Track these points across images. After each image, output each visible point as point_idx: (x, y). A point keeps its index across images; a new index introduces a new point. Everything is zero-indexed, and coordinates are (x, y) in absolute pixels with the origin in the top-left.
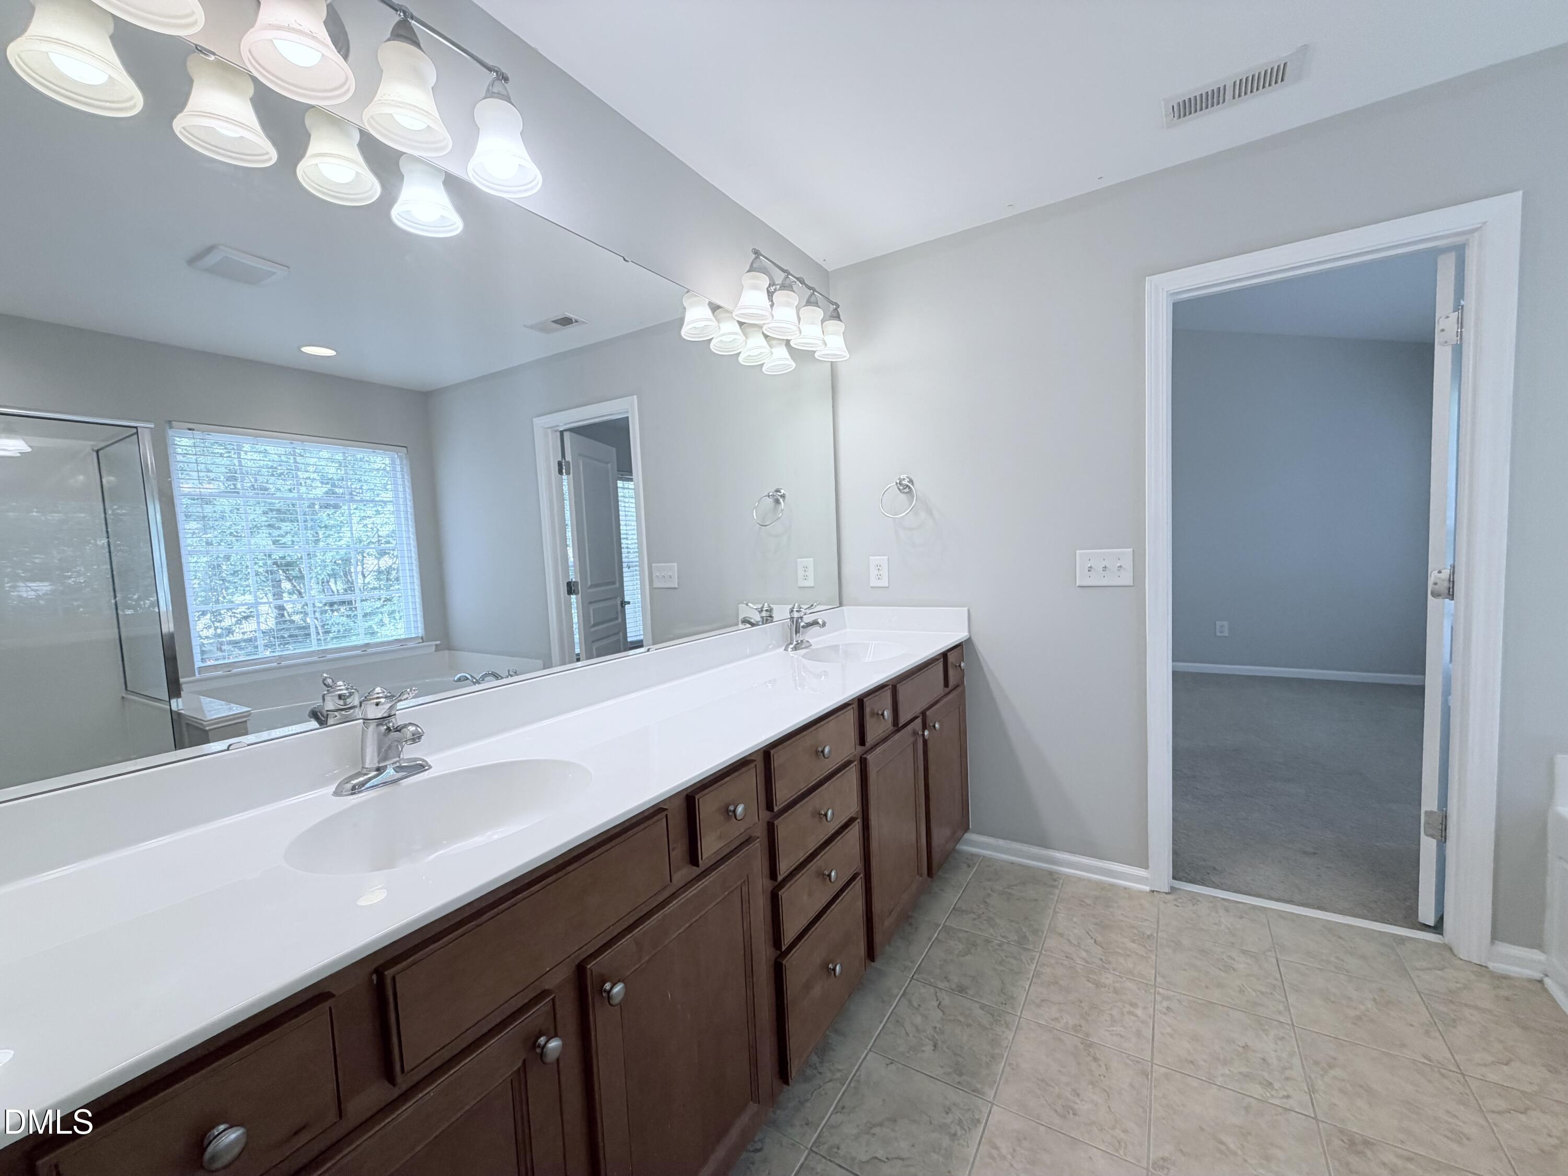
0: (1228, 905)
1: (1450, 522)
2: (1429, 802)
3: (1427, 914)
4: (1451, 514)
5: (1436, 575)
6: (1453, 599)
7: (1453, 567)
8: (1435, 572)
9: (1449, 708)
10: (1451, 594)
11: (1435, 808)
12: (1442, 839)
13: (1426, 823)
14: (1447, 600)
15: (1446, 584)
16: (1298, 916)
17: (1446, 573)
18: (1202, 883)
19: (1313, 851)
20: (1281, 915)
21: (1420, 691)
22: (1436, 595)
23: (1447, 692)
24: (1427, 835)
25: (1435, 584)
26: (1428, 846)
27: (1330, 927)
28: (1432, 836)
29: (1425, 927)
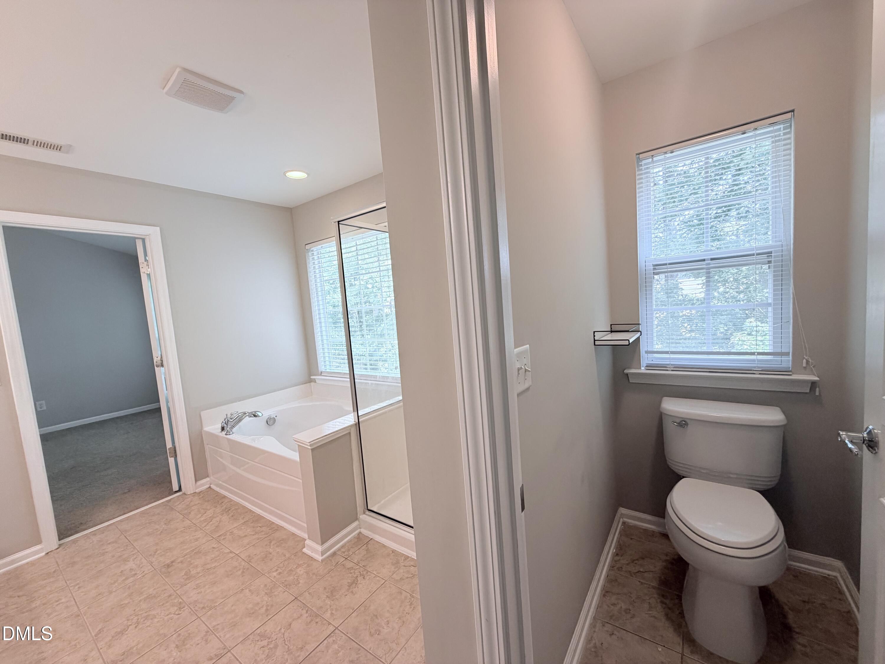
0: (94, 534)
1: (157, 335)
2: (169, 445)
3: (175, 487)
4: (156, 332)
5: (156, 360)
6: (163, 367)
7: (161, 355)
8: (156, 358)
9: (169, 408)
10: (162, 366)
11: (171, 446)
12: (175, 456)
13: (169, 453)
14: (161, 368)
15: (160, 362)
16: (129, 517)
17: (159, 358)
18: (77, 532)
19: (128, 491)
20: (121, 521)
21: (159, 410)
22: (157, 366)
23: (167, 402)
24: (170, 457)
25: (157, 362)
26: (171, 460)
27: (143, 513)
28: (172, 457)
29: (176, 492)
